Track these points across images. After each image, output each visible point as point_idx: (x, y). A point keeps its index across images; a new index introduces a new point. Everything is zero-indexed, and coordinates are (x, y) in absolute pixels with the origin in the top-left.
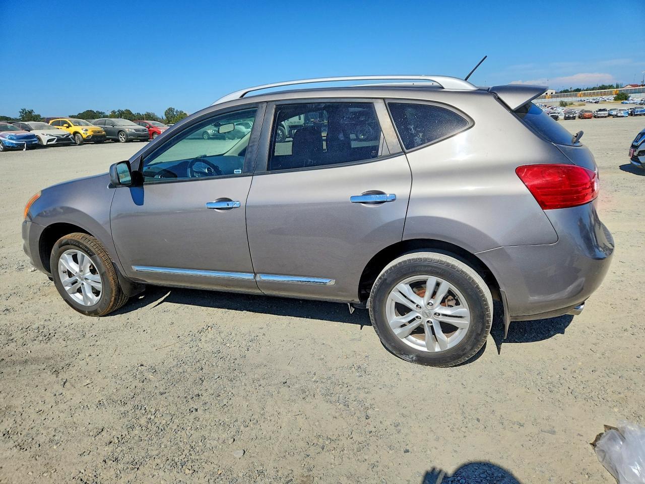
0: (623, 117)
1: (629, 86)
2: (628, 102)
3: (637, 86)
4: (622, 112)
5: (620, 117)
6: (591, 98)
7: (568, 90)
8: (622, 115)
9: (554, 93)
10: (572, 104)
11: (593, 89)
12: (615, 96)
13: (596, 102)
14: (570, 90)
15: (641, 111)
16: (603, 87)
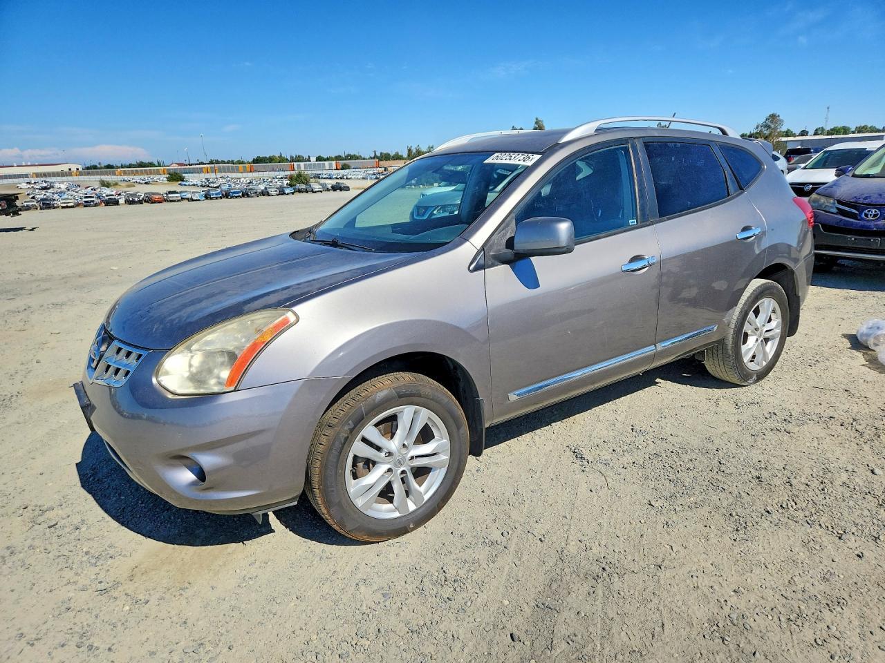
0: (199, 200)
1: (174, 165)
2: (186, 183)
3: (184, 165)
4: (197, 195)
5: (195, 200)
6: (137, 178)
7: (96, 166)
8: (198, 198)
9: (80, 169)
10: (116, 184)
11: (130, 166)
12: (168, 176)
13: (146, 183)
14: (99, 166)
15: (216, 194)
16: (141, 165)
